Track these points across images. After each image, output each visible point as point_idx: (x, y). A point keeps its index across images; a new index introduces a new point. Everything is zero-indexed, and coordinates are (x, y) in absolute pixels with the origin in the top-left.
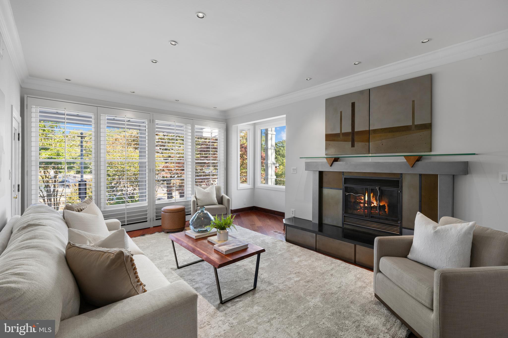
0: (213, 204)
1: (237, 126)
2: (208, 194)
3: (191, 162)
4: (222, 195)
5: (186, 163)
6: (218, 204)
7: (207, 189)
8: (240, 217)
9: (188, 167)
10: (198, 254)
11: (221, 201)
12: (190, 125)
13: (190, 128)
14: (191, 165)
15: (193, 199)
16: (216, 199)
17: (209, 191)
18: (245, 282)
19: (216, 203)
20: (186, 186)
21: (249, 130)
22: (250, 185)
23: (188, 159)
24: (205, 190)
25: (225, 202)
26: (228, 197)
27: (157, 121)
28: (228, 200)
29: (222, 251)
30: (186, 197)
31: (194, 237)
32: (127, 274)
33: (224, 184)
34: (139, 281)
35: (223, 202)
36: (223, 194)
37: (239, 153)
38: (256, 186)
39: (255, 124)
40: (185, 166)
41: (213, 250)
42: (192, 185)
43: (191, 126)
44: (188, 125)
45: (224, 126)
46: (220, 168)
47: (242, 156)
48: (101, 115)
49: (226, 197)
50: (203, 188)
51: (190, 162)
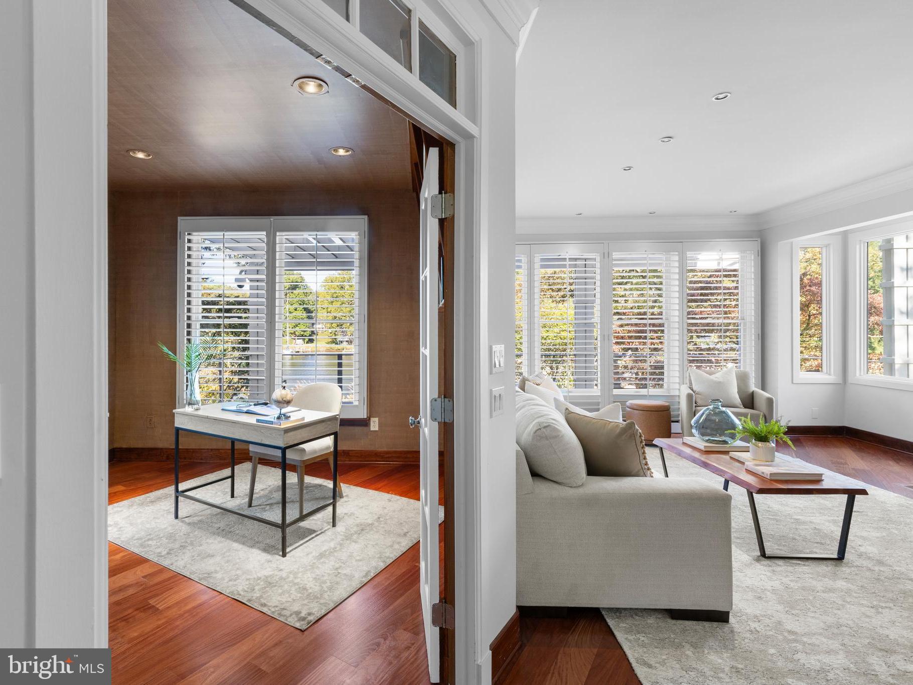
0: (730, 406)
1: (792, 242)
2: (719, 385)
3: (678, 322)
4: (751, 391)
5: (669, 325)
6: (742, 406)
7: (717, 375)
8: (801, 443)
9: (671, 333)
10: (714, 471)
11: (749, 401)
12: (677, 253)
13: (677, 258)
14: (679, 328)
15: (685, 391)
16: (737, 396)
17: (721, 380)
18: (816, 545)
19: (739, 405)
20: (668, 368)
21: (826, 246)
22: (830, 375)
23: (672, 318)
24: (713, 377)
25: (761, 403)
26: (767, 395)
27: (615, 255)
28: (770, 402)
29: (763, 473)
30: (668, 386)
31: (702, 448)
32: (636, 449)
33: (755, 369)
34: (646, 464)
35: (755, 402)
36: (753, 386)
37: (798, 299)
38: (850, 379)
39: (845, 234)
40: (666, 331)
41: (744, 470)
42: (682, 366)
43: (679, 255)
44: (672, 253)
45: (756, 246)
46: (744, 335)
47: (804, 307)
48: (536, 255)
49: (762, 395)
50: (705, 373)
51: (677, 324)
